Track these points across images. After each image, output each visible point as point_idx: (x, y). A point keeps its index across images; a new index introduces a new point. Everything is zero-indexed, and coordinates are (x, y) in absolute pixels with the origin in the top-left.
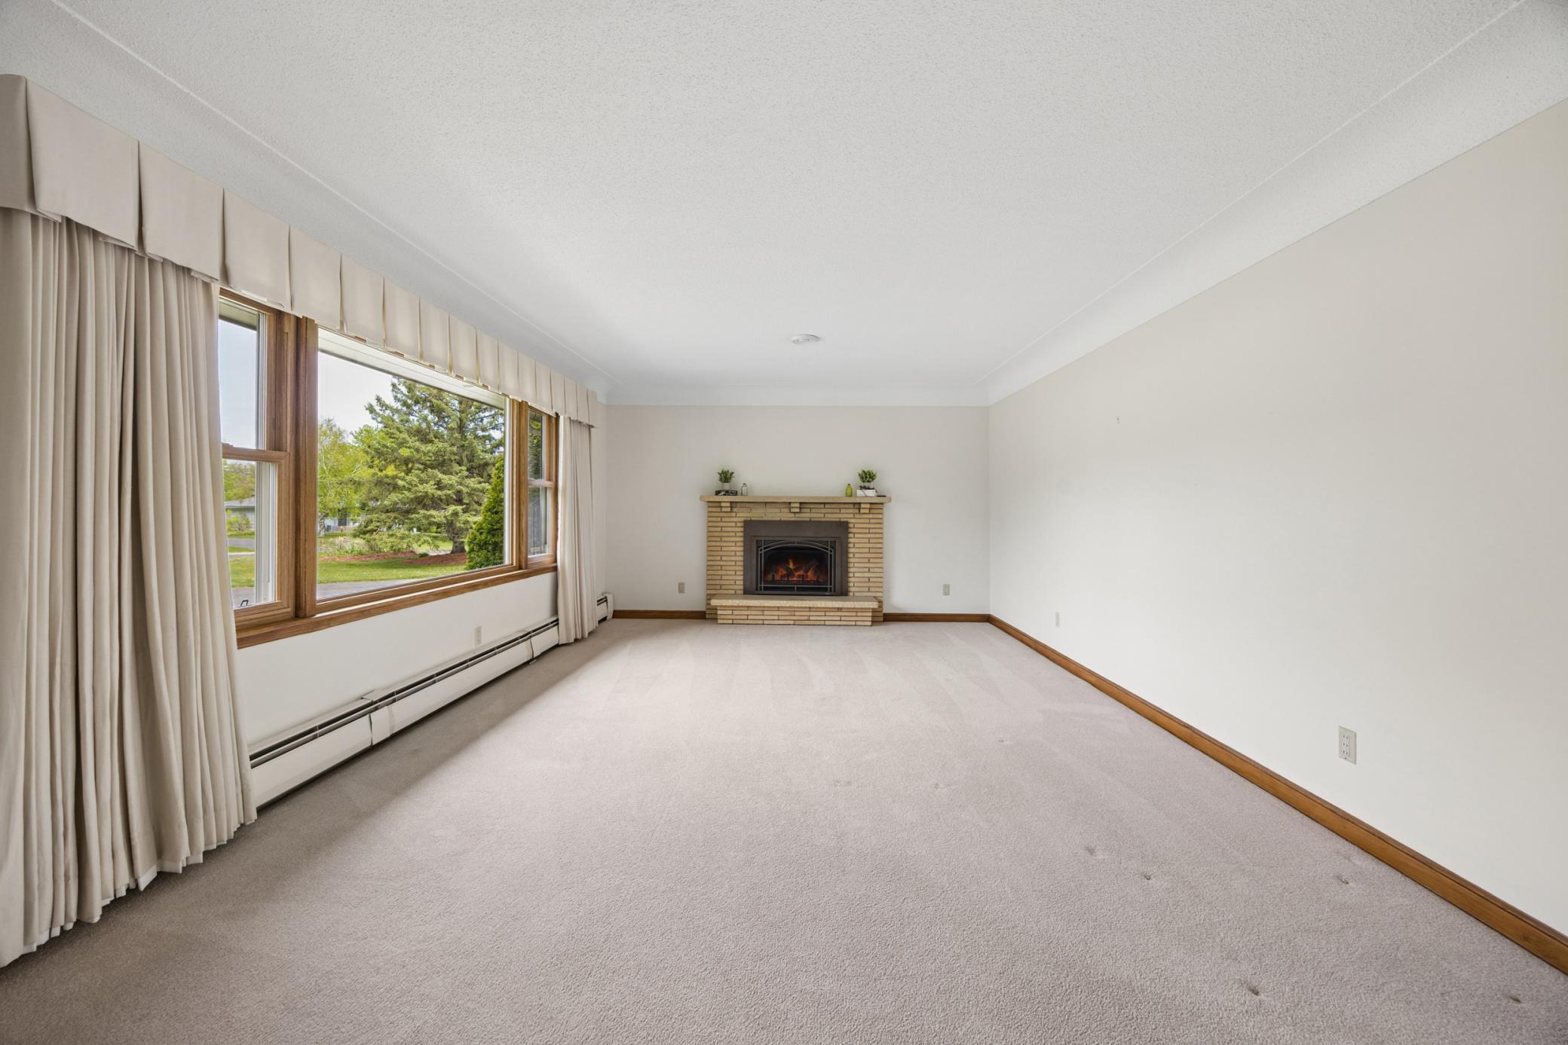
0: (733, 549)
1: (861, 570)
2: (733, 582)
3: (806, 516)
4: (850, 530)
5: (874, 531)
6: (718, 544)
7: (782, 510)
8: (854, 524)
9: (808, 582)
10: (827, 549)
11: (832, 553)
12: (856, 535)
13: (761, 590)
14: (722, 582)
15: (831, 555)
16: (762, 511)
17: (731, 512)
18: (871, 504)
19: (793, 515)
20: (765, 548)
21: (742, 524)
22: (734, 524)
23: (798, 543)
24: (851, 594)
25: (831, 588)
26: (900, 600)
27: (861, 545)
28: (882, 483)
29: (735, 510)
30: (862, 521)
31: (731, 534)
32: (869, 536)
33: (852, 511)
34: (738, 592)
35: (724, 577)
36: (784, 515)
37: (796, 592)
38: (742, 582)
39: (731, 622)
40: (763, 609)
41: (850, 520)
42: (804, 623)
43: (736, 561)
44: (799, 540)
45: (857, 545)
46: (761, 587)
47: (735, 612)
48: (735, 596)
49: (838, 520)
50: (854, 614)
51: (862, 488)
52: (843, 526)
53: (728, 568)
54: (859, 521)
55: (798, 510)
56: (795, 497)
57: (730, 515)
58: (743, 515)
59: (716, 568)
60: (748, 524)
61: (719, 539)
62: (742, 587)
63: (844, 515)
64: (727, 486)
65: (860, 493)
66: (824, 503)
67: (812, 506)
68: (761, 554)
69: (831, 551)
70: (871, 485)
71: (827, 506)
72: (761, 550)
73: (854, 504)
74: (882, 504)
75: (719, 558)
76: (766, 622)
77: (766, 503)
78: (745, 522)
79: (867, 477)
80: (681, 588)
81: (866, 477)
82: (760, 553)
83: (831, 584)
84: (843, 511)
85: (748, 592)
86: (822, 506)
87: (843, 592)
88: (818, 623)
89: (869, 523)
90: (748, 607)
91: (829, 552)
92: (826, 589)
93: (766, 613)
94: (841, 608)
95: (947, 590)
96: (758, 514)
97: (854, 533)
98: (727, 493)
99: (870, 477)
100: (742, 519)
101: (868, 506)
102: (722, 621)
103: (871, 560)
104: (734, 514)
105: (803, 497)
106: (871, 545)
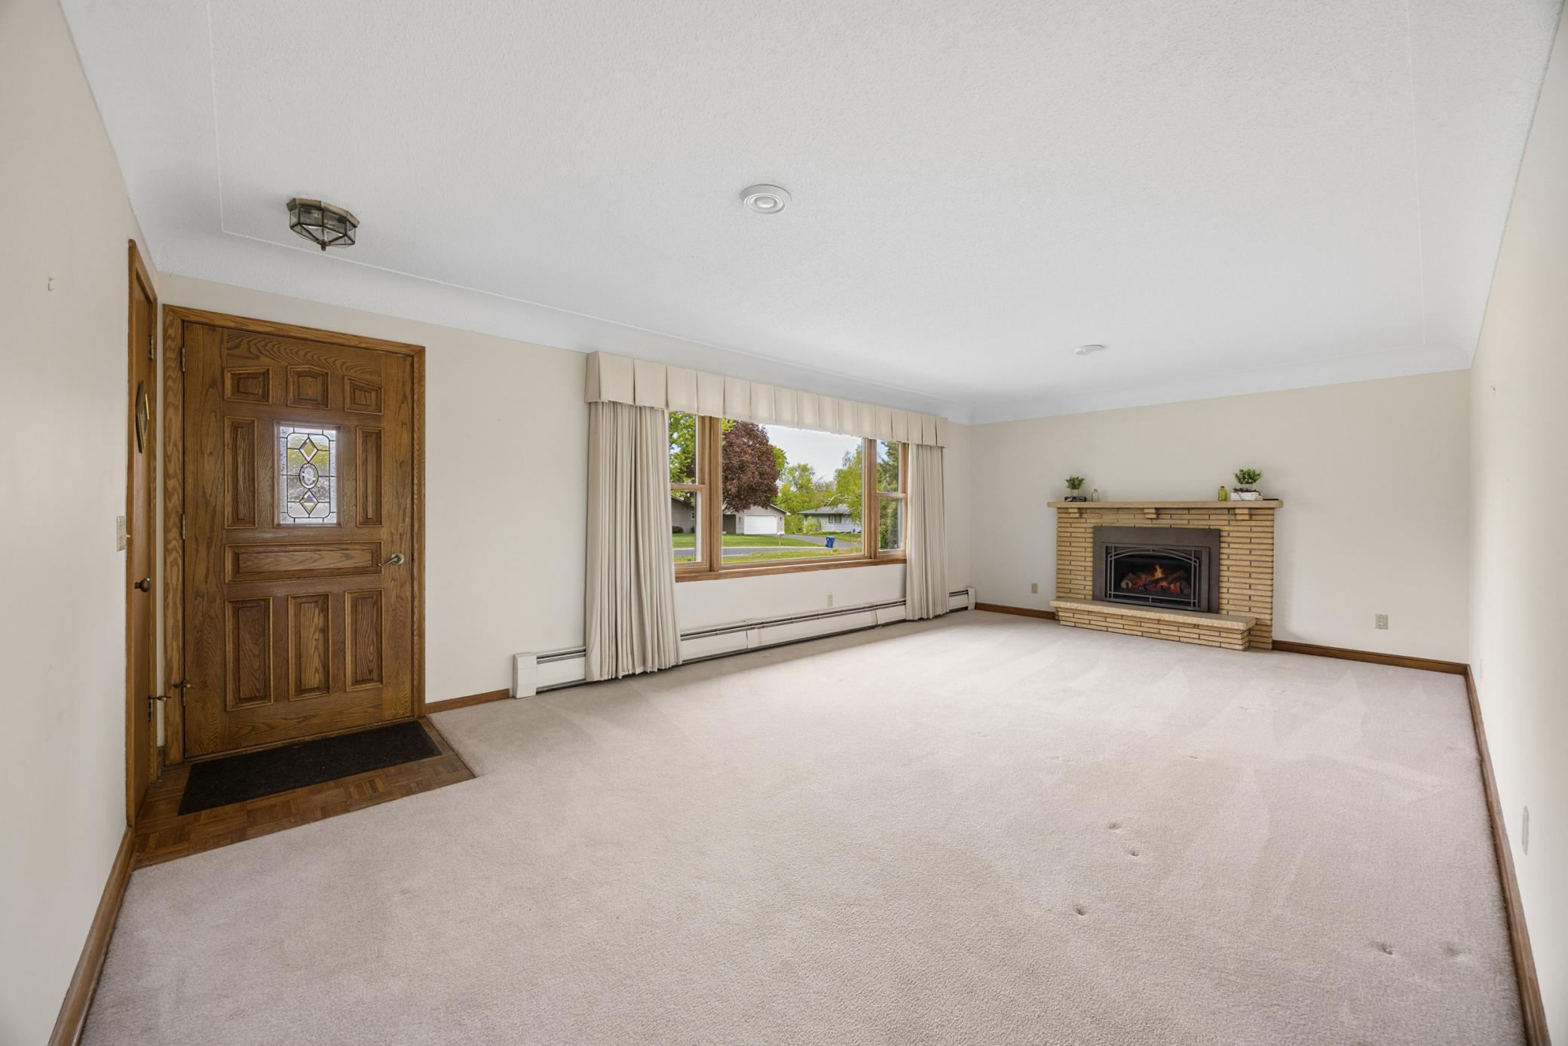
0: (1082, 554)
1: (1238, 586)
2: (1082, 587)
3: (1165, 522)
4: (1222, 539)
5: (1257, 541)
6: (1068, 549)
7: (1136, 516)
8: (1229, 532)
9: (1171, 594)
10: (1191, 560)
11: (1197, 565)
12: (1232, 545)
13: (1110, 597)
14: (1071, 586)
15: (1195, 567)
16: (1114, 517)
17: (1081, 517)
18: (1250, 509)
19: (1150, 521)
20: (1115, 555)
21: (1091, 530)
22: (1083, 530)
23: (1153, 551)
24: (1224, 612)
25: (1194, 603)
26: (1298, 625)
27: (1238, 557)
28: (1271, 484)
29: (1085, 516)
30: (1240, 529)
31: (1080, 540)
32: (1250, 546)
33: (1225, 517)
34: (1088, 597)
35: (1073, 582)
36: (1141, 522)
37: (1150, 603)
38: (1091, 588)
39: (1073, 624)
40: (1106, 616)
41: (1222, 528)
42: (1153, 635)
43: (1085, 567)
44: (1155, 548)
45: (1231, 557)
46: (1110, 594)
47: (1076, 616)
48: (1084, 600)
49: (1207, 527)
50: (1217, 634)
51: (1236, 490)
52: (1216, 535)
53: (1077, 573)
54: (1236, 529)
55: (1154, 516)
56: (1147, 503)
57: (1079, 520)
58: (1092, 521)
59: (1065, 572)
60: (1098, 530)
61: (1068, 544)
62: (1091, 593)
63: (1215, 522)
64: (1075, 493)
65: (1234, 496)
66: (1189, 509)
67: (1172, 512)
68: (1111, 561)
69: (1195, 562)
70: (1254, 486)
71: (1192, 512)
72: (1111, 557)
73: (1229, 509)
74: (1273, 509)
75: (1068, 563)
76: (1109, 629)
77: (1118, 509)
78: (1094, 528)
79: (1248, 478)
80: (1035, 588)
81: (1245, 478)
82: (1109, 559)
83: (1195, 599)
84: (1212, 517)
85: (1096, 598)
86: (1186, 512)
87: (1212, 608)
88: (1171, 638)
89: (1251, 531)
90: (1089, 612)
91: (1193, 563)
92: (1188, 604)
93: (1108, 620)
94: (1198, 625)
95: (1382, 622)
96: (1108, 520)
97: (1229, 543)
98: (1074, 499)
99: (1250, 478)
100: (1092, 525)
101: (1247, 511)
102: (1064, 623)
103: (1253, 575)
104: (1083, 520)
105: (1158, 502)
106: (1253, 558)
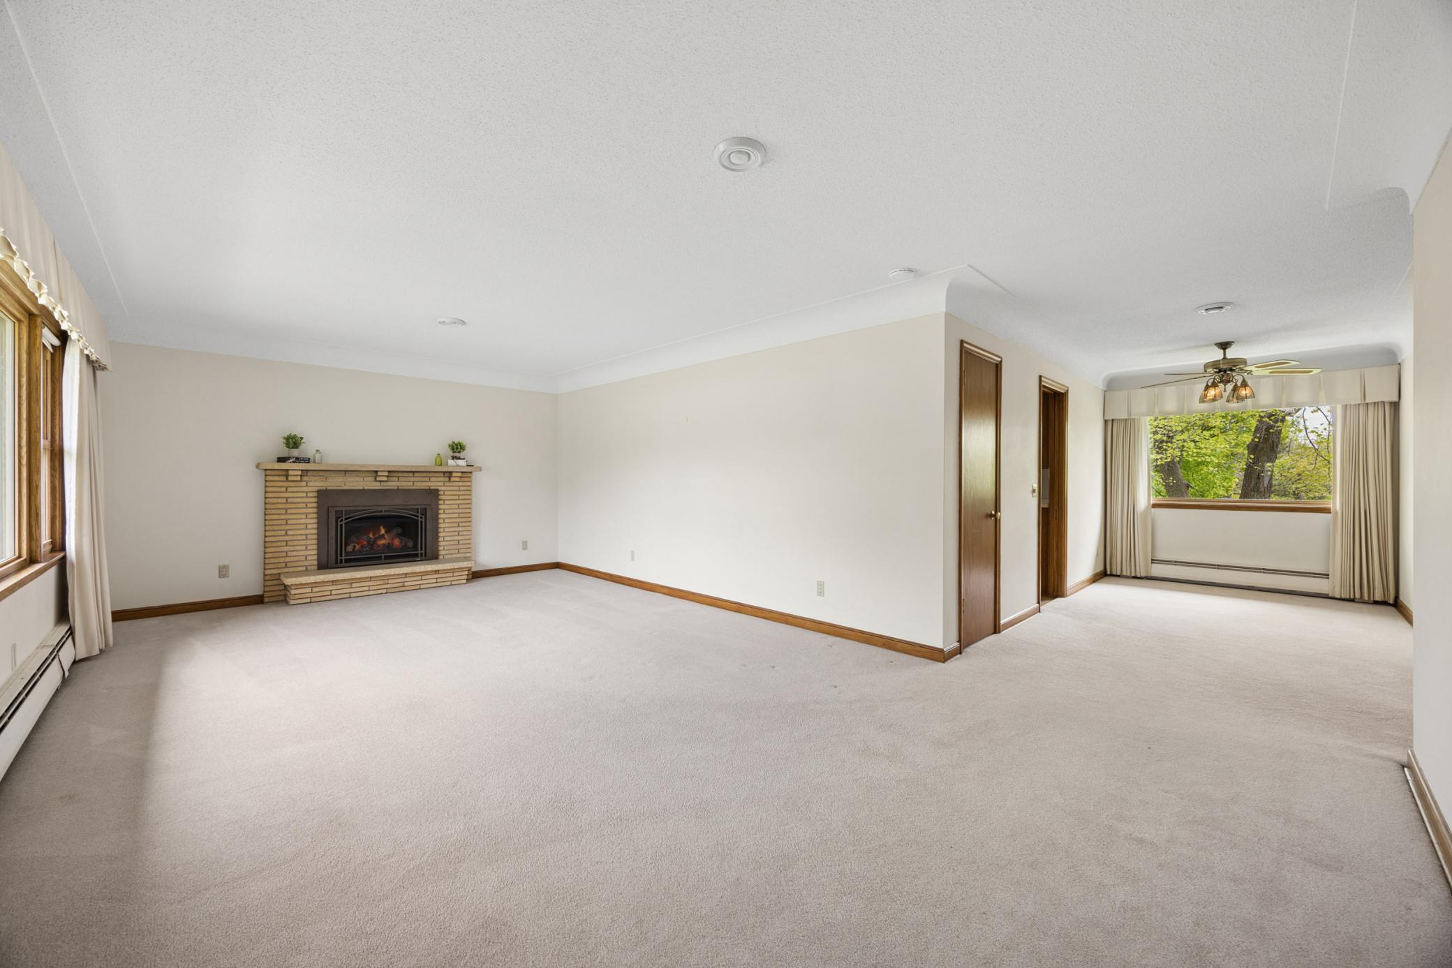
0: (303, 521)
1: (450, 534)
2: (303, 558)
3: (393, 484)
4: (440, 497)
5: (463, 497)
6: (283, 517)
7: (365, 479)
8: (444, 491)
9: (396, 550)
10: (417, 516)
11: (423, 520)
12: (446, 502)
13: (341, 562)
14: (288, 559)
15: (421, 522)
16: (341, 480)
17: (301, 481)
18: (462, 472)
19: (378, 484)
20: (346, 519)
21: (316, 494)
22: (304, 495)
23: (385, 511)
24: (441, 557)
25: (421, 554)
26: (487, 558)
27: (451, 511)
28: (471, 454)
29: (305, 478)
30: (452, 488)
31: (300, 506)
32: (459, 502)
33: (442, 479)
34: (309, 568)
35: (289, 554)
36: (369, 484)
37: (383, 561)
38: (315, 557)
39: (308, 600)
40: (350, 582)
41: (439, 488)
42: (397, 590)
43: (306, 535)
44: (386, 509)
45: (446, 511)
46: (341, 560)
47: (315, 589)
48: (307, 572)
49: (428, 488)
51: (453, 458)
52: (434, 494)
53: (295, 543)
54: (449, 488)
55: (385, 479)
56: (383, 466)
57: (298, 484)
58: (316, 484)
59: (279, 544)
60: (322, 495)
61: (284, 511)
62: (316, 563)
63: (435, 483)
64: (295, 453)
65: (451, 462)
66: (413, 472)
67: (400, 475)
68: (341, 525)
69: (422, 518)
70: (462, 455)
71: (416, 474)
72: (341, 521)
73: (444, 473)
74: (471, 473)
75: (284, 533)
76: (353, 595)
77: (345, 471)
78: (318, 491)
79: (457, 449)
80: (223, 572)
81: (457, 448)
82: (339, 524)
83: (421, 550)
84: (432, 479)
85: (323, 566)
86: (411, 474)
87: (433, 556)
88: (414, 588)
89: (459, 490)
90: (333, 581)
91: (419, 519)
92: (416, 555)
93: (354, 585)
94: (439, 571)
95: (525, 546)
96: (335, 483)
97: (444, 500)
98: (298, 460)
99: (461, 448)
100: (316, 489)
101: (460, 475)
102: (298, 601)
103: (461, 524)
104: (304, 484)
105: (394, 466)
106: (460, 511)
